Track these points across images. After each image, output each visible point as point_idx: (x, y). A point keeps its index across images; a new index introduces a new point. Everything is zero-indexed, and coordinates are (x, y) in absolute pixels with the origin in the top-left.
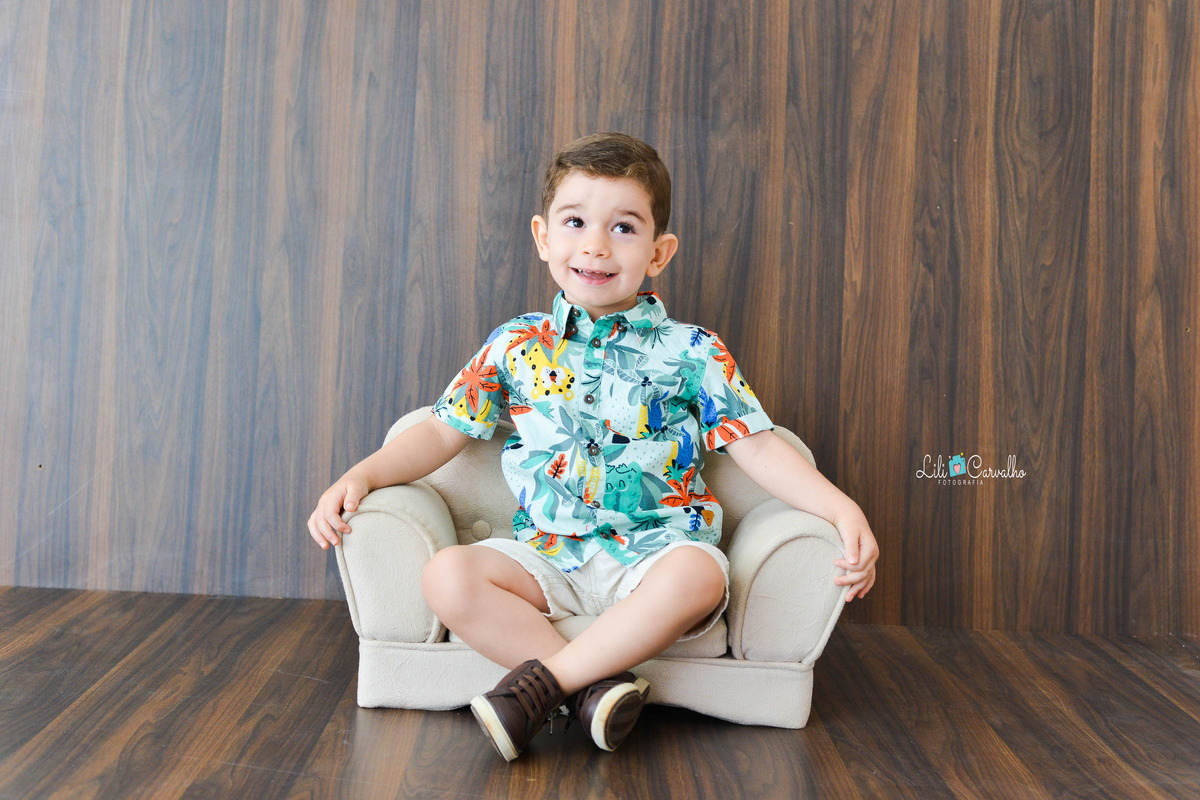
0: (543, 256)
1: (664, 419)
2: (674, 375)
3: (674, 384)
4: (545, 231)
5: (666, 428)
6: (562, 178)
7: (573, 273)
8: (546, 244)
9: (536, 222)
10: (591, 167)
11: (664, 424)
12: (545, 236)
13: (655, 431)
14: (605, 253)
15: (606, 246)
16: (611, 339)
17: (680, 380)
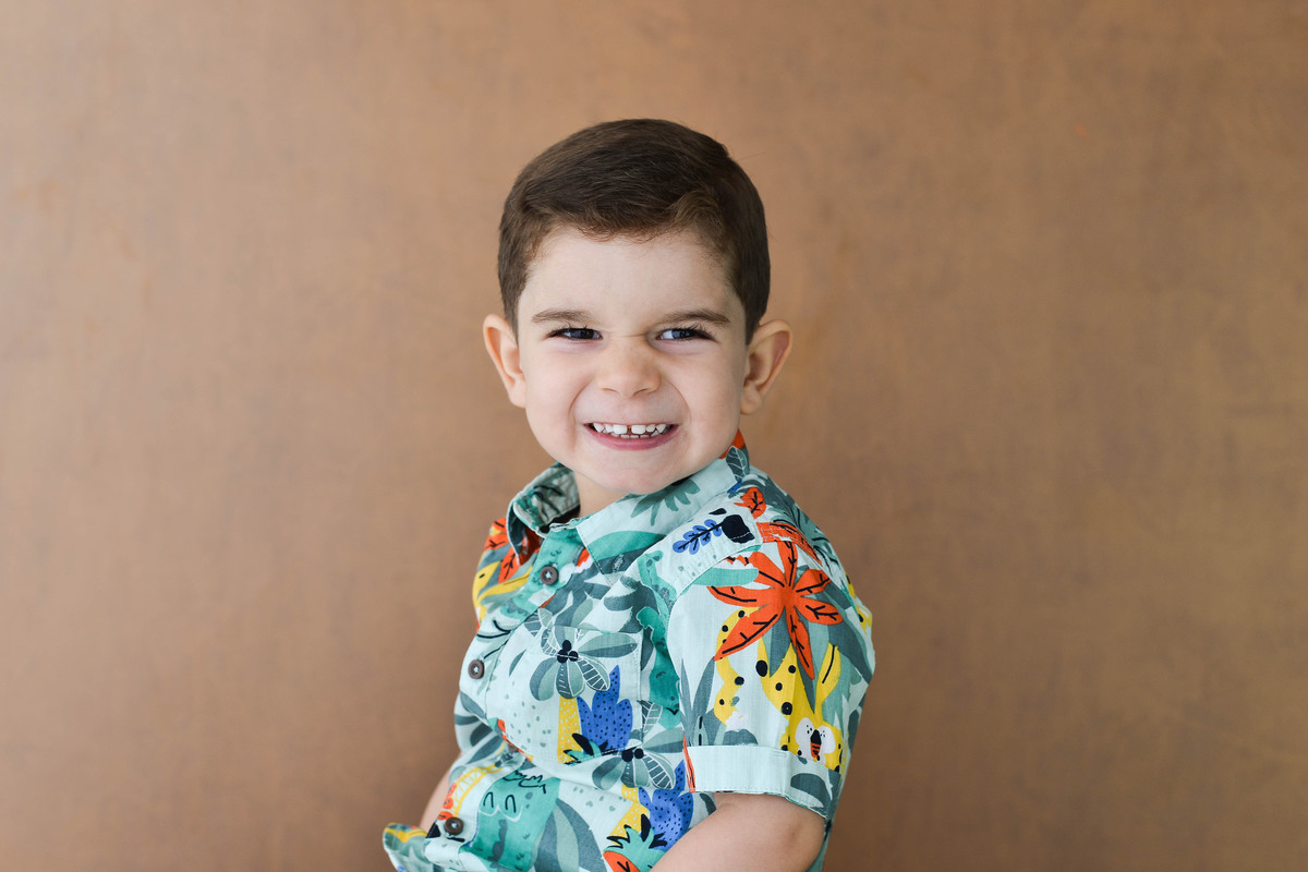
0: (516, 396)
1: (640, 735)
2: (625, 629)
3: (628, 649)
4: (513, 346)
5: (639, 754)
6: (536, 243)
7: (584, 433)
8: (519, 371)
9: (491, 330)
10: (596, 215)
11: (632, 743)
12: (515, 354)
13: (604, 749)
14: (650, 385)
15: (649, 371)
16: (579, 570)
17: (638, 638)
